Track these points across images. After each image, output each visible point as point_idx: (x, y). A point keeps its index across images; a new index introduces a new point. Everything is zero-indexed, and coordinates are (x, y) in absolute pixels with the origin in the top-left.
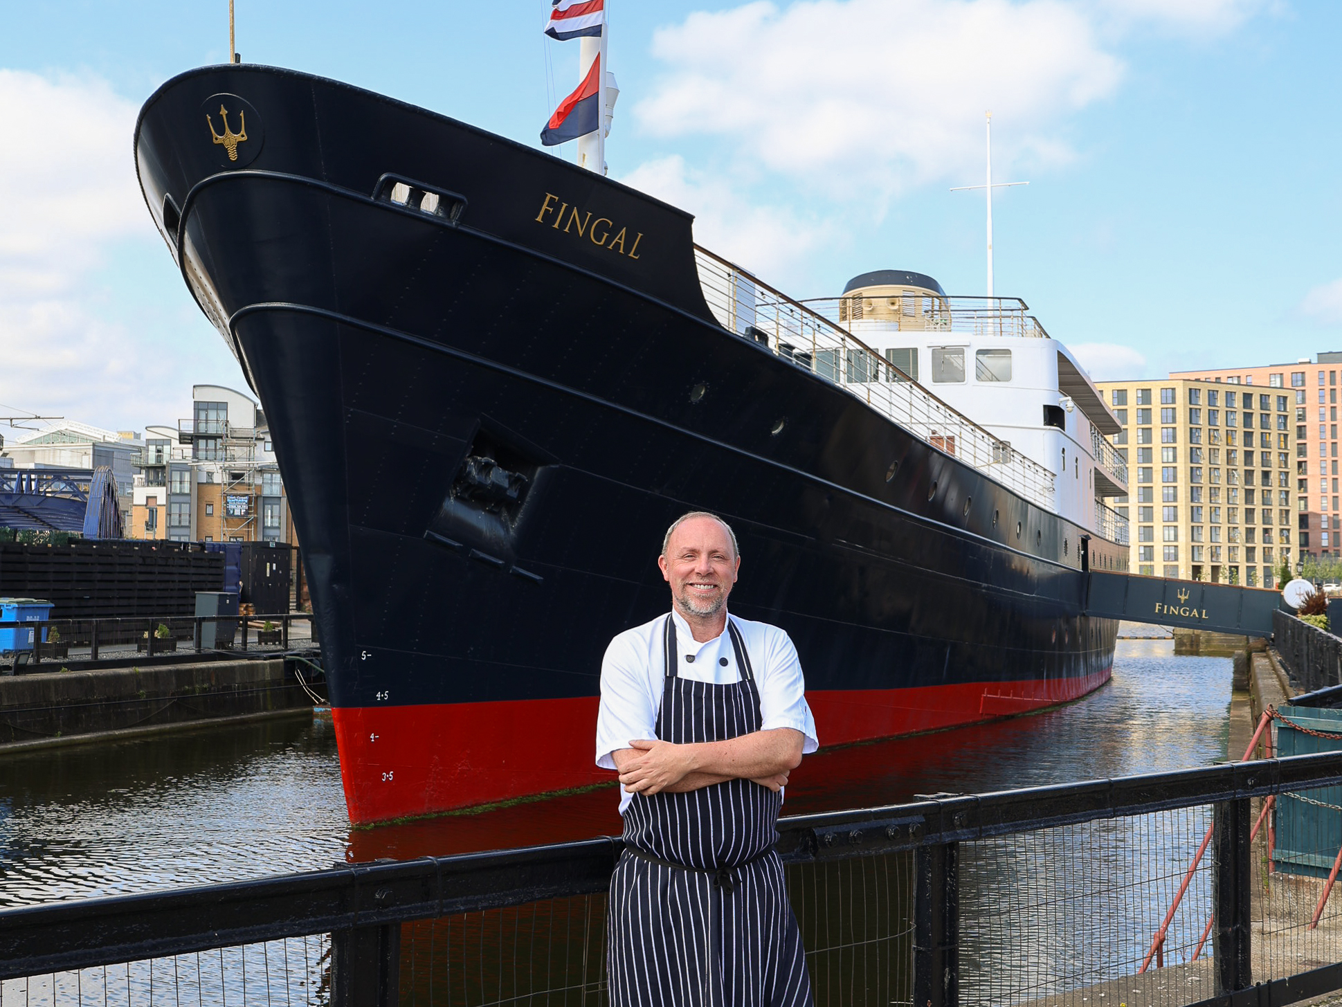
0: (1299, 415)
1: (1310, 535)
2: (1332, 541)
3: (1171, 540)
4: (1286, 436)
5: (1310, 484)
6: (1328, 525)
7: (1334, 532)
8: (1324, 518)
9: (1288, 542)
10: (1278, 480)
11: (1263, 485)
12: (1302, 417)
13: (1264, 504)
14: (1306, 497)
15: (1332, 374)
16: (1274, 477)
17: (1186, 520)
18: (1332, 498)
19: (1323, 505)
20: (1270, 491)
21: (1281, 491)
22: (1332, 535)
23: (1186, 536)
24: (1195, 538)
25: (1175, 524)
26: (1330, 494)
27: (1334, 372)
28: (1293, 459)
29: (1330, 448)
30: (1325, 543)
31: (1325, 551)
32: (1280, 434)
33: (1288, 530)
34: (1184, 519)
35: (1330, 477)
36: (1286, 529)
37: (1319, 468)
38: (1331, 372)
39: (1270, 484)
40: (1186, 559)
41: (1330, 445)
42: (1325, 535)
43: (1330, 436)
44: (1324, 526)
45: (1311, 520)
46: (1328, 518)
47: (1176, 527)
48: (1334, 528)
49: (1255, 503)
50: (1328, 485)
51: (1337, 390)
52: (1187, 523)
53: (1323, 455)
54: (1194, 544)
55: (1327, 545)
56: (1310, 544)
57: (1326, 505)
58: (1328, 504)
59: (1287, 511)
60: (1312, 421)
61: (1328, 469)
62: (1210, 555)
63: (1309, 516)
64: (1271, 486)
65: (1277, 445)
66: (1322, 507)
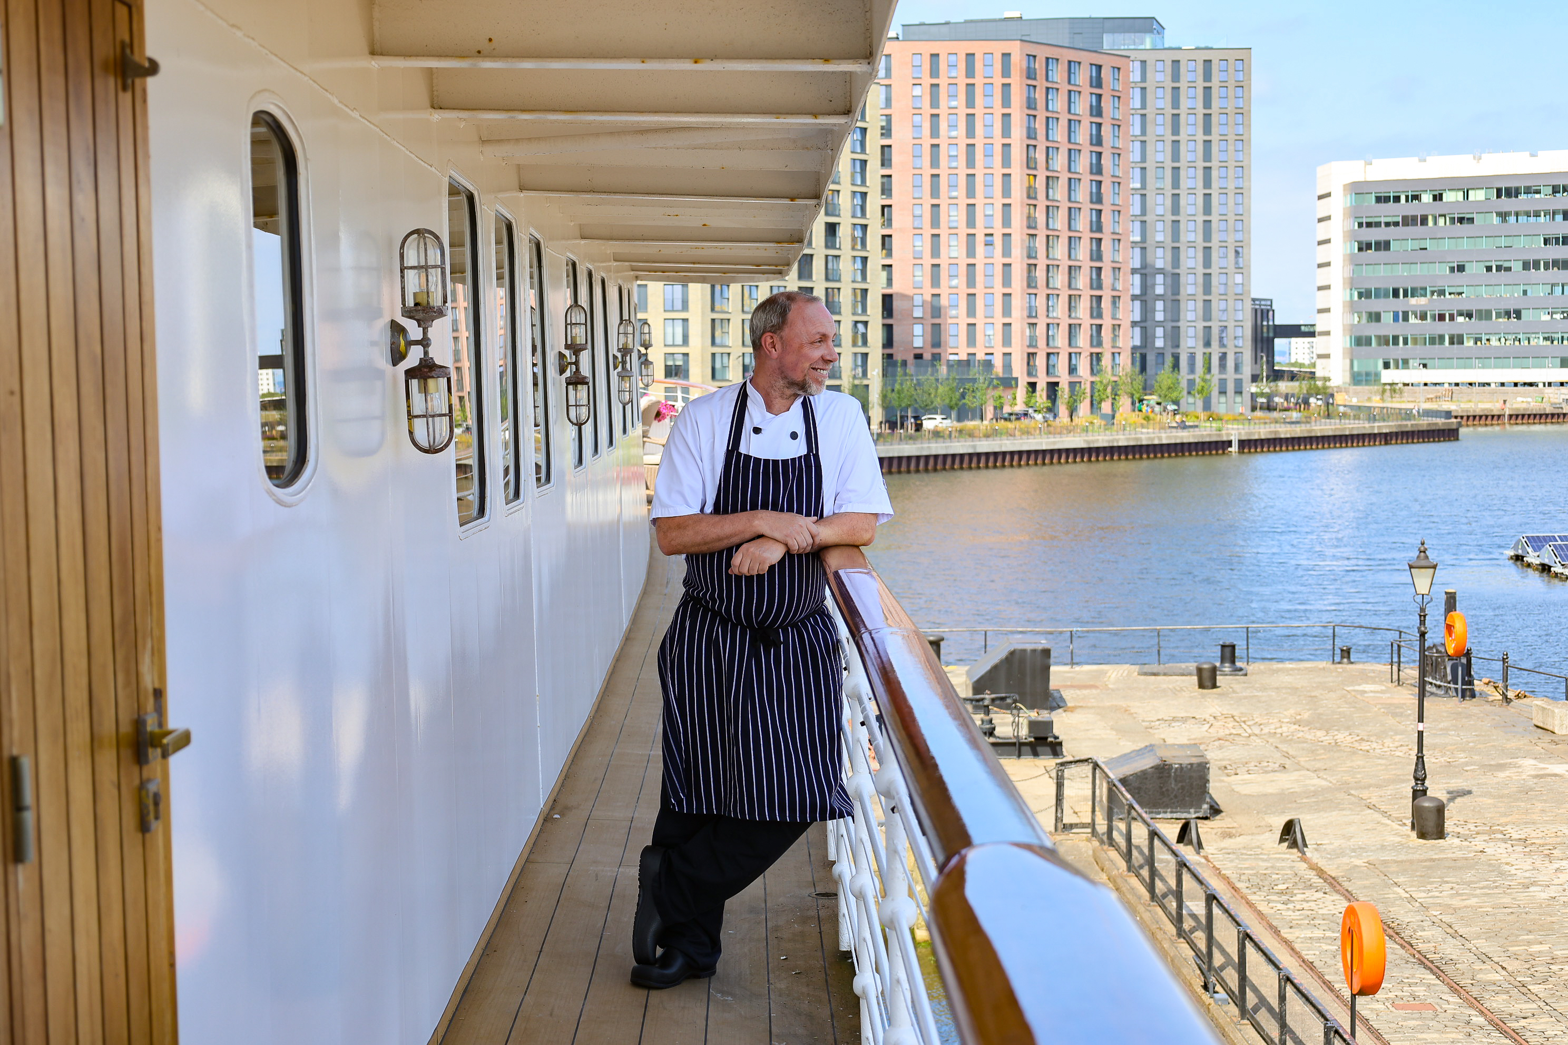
0: (882, 128)
1: (895, 327)
2: (929, 338)
3: (676, 343)
4: (864, 163)
5: (896, 243)
6: (924, 313)
7: (933, 325)
8: (918, 300)
9: (865, 343)
10: (849, 239)
11: (827, 247)
12: (886, 131)
13: (827, 279)
14: (891, 266)
15: (934, 58)
16: (844, 232)
17: (703, 308)
18: (930, 267)
19: (917, 279)
20: (837, 257)
21: (854, 257)
22: (929, 328)
23: (703, 336)
24: (718, 340)
25: (683, 315)
26: (928, 261)
27: (938, 55)
28: (875, 201)
29: (929, 183)
30: (918, 342)
31: (918, 357)
32: (854, 160)
33: (866, 323)
34: (700, 306)
35: (928, 231)
36: (861, 322)
37: (911, 217)
38: (932, 55)
39: (838, 246)
40: (703, 376)
41: (929, 178)
42: (918, 329)
43: (929, 164)
44: (918, 313)
45: (896, 304)
46: (924, 302)
47: (685, 321)
48: (933, 317)
49: (814, 278)
50: (924, 245)
51: (941, 86)
52: (703, 313)
53: (916, 196)
54: (715, 350)
55: (921, 345)
56: (895, 344)
57: (921, 279)
58: (923, 276)
59: (865, 291)
60: (901, 138)
61: (924, 218)
62: (741, 368)
63: (894, 297)
64: (840, 249)
65: (849, 179)
66: (914, 282)
